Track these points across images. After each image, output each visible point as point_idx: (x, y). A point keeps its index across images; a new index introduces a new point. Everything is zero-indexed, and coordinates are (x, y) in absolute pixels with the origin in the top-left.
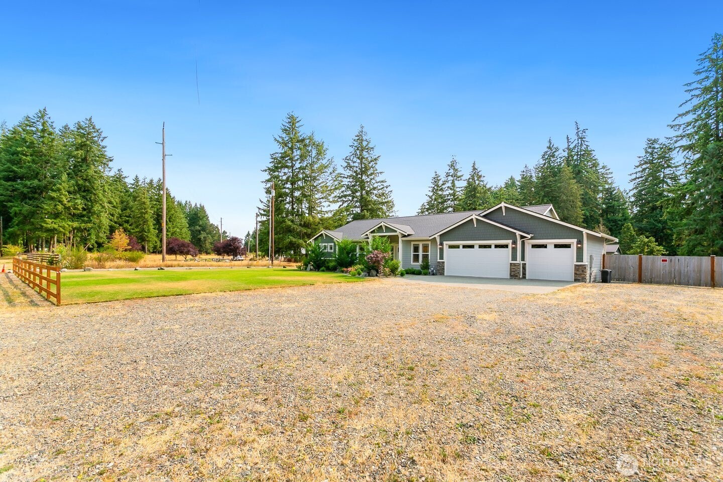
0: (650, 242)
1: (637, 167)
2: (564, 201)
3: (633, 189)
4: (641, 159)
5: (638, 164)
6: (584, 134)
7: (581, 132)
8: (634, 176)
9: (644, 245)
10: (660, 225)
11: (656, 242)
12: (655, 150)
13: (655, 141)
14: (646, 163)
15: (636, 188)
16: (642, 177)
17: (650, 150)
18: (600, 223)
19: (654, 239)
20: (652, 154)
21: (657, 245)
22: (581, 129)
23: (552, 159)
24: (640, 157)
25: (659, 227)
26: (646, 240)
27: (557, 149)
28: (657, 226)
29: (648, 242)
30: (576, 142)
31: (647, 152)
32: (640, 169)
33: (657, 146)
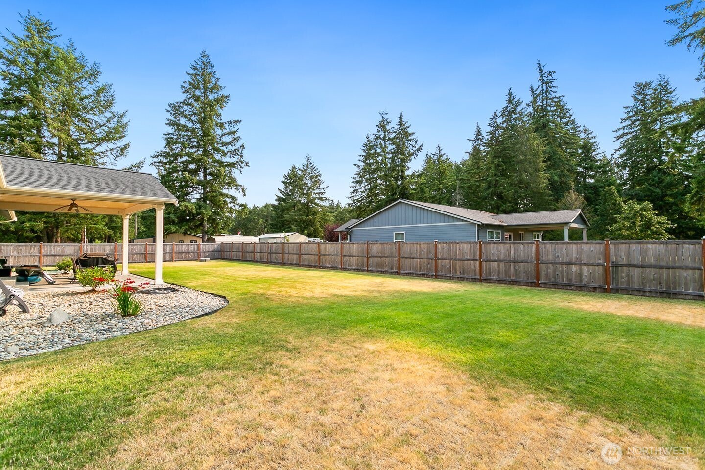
0: (645, 210)
1: (625, 120)
2: (521, 162)
3: (620, 148)
4: (629, 109)
5: (625, 116)
6: (550, 77)
7: (546, 75)
8: (621, 132)
9: (635, 215)
10: (658, 190)
11: (654, 210)
12: (648, 97)
13: (647, 85)
14: (636, 113)
15: (624, 147)
16: (631, 133)
17: (640, 98)
18: (570, 189)
19: (651, 205)
20: (643, 101)
21: (657, 215)
22: (546, 70)
23: (514, 116)
24: (627, 108)
25: (658, 193)
26: (638, 207)
27: (519, 103)
28: (654, 192)
29: (642, 210)
30: (540, 89)
31: (635, 99)
32: (628, 123)
33: (650, 92)
